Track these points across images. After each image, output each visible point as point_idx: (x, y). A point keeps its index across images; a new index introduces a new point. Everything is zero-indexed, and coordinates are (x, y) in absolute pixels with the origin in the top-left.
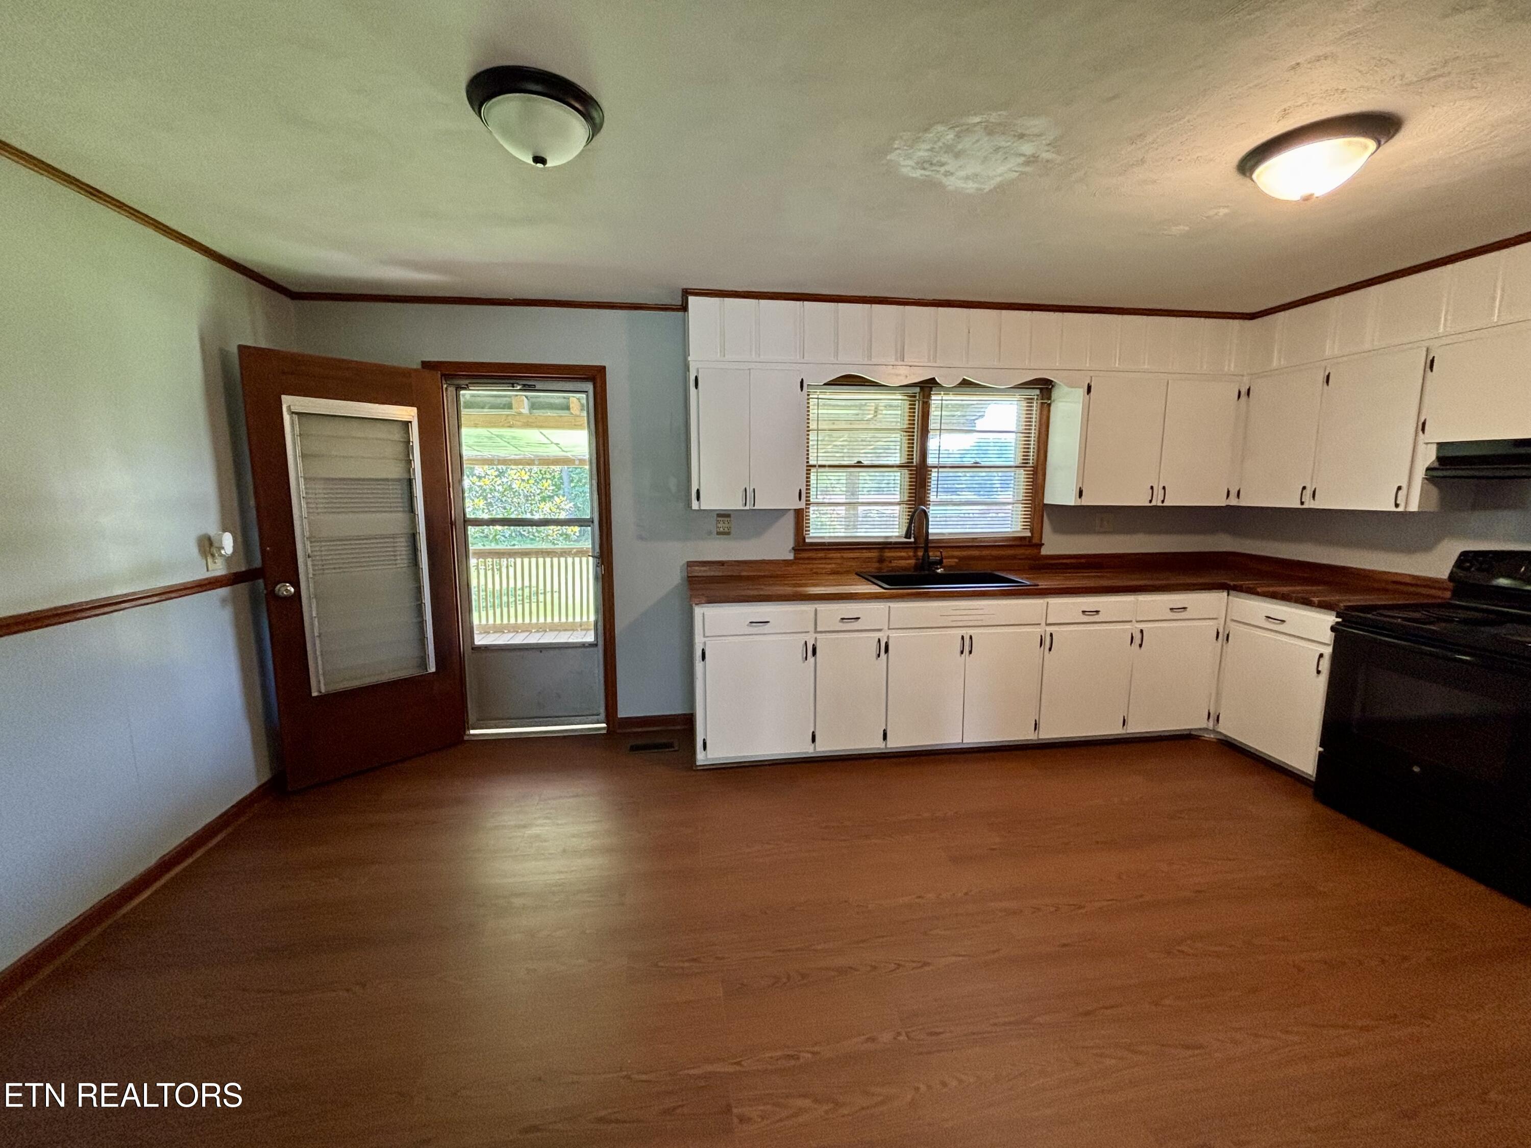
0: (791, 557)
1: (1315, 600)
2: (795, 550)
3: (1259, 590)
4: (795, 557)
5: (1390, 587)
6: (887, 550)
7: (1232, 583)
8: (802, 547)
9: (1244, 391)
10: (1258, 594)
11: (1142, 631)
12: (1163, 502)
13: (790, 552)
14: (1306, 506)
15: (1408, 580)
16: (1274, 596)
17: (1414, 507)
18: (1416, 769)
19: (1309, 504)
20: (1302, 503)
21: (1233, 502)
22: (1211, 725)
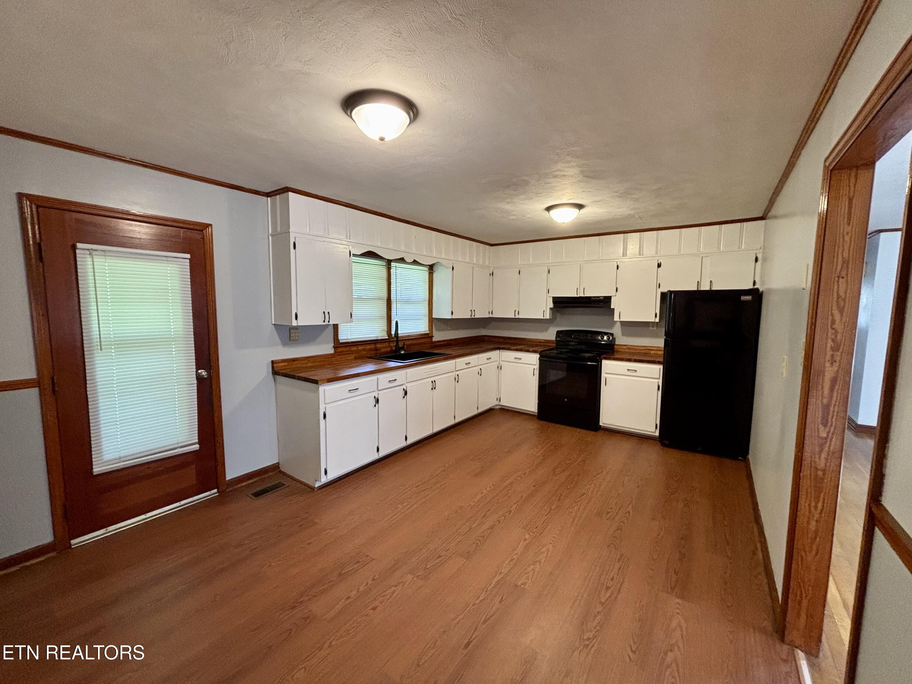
0: (332, 351)
1: (531, 350)
2: (335, 347)
3: (512, 348)
4: (335, 351)
5: (539, 344)
6: (377, 344)
7: (501, 347)
8: (338, 345)
9: (491, 273)
10: (511, 350)
11: (481, 369)
12: (474, 316)
13: (332, 349)
14: (516, 317)
15: (543, 341)
16: (517, 350)
17: (548, 317)
18: (566, 400)
19: (517, 317)
20: (515, 316)
21: (491, 316)
22: (497, 403)
